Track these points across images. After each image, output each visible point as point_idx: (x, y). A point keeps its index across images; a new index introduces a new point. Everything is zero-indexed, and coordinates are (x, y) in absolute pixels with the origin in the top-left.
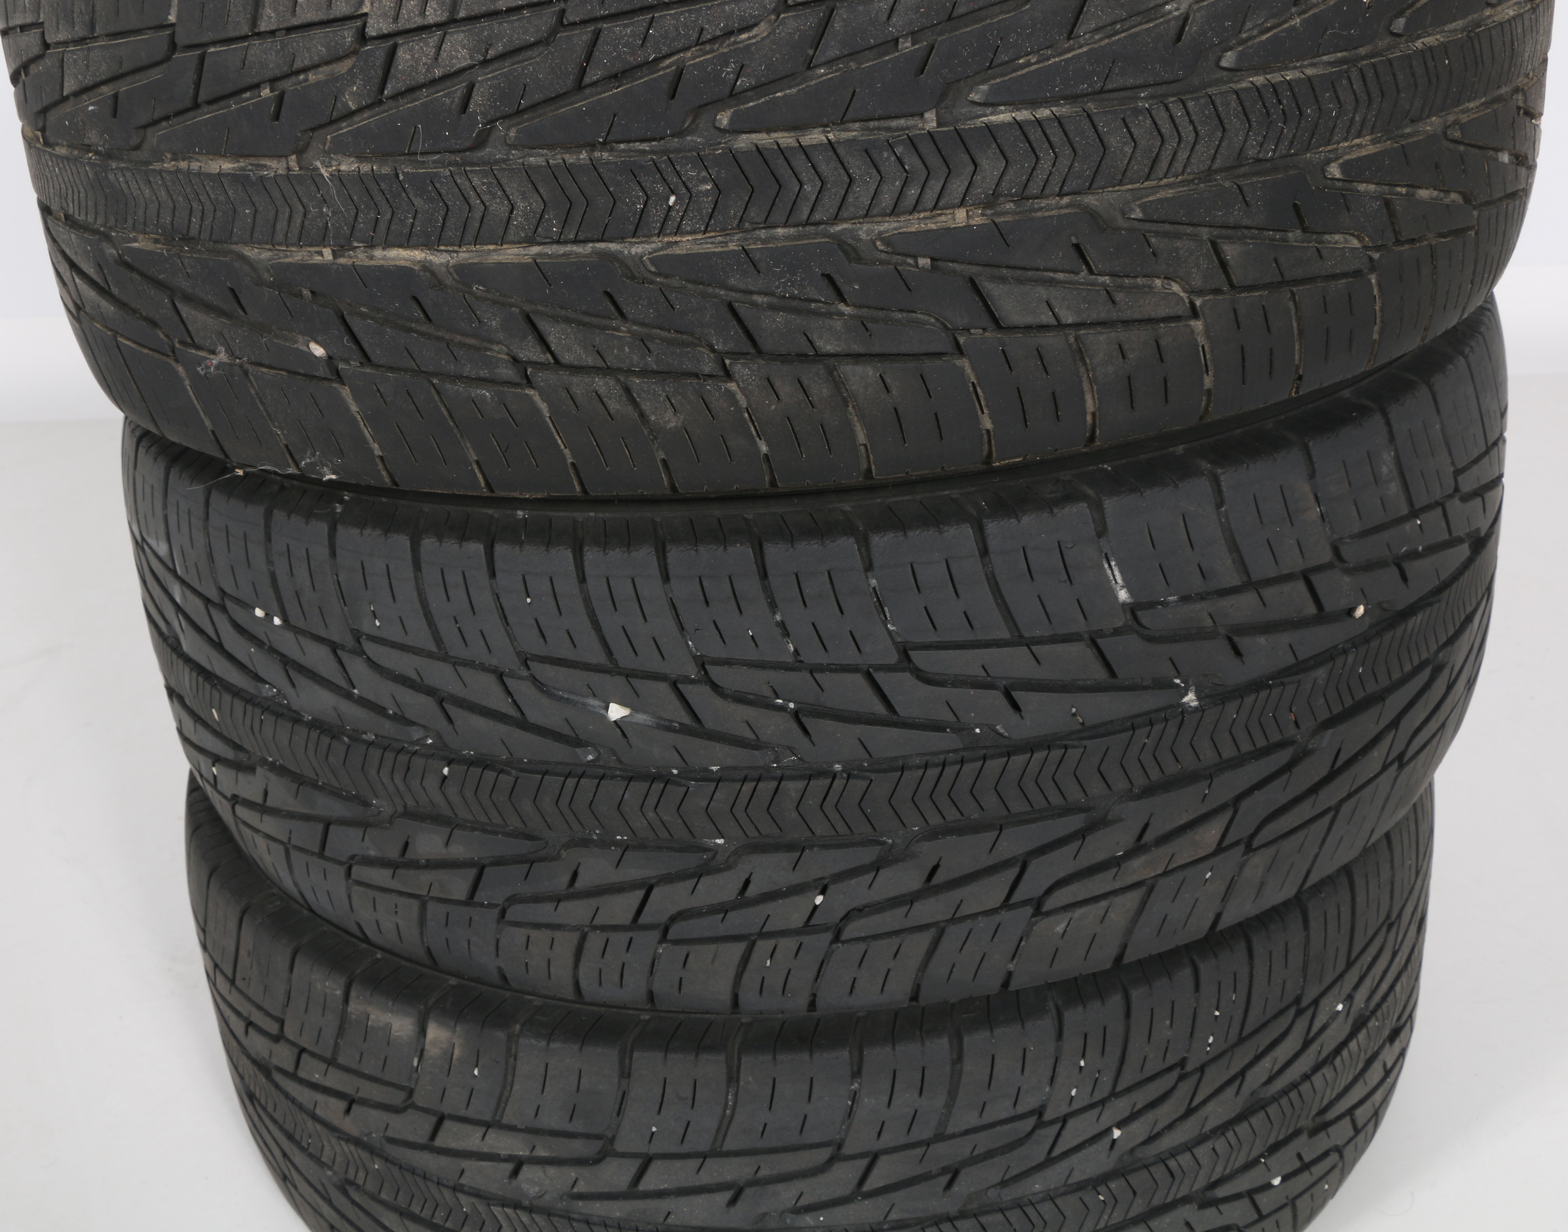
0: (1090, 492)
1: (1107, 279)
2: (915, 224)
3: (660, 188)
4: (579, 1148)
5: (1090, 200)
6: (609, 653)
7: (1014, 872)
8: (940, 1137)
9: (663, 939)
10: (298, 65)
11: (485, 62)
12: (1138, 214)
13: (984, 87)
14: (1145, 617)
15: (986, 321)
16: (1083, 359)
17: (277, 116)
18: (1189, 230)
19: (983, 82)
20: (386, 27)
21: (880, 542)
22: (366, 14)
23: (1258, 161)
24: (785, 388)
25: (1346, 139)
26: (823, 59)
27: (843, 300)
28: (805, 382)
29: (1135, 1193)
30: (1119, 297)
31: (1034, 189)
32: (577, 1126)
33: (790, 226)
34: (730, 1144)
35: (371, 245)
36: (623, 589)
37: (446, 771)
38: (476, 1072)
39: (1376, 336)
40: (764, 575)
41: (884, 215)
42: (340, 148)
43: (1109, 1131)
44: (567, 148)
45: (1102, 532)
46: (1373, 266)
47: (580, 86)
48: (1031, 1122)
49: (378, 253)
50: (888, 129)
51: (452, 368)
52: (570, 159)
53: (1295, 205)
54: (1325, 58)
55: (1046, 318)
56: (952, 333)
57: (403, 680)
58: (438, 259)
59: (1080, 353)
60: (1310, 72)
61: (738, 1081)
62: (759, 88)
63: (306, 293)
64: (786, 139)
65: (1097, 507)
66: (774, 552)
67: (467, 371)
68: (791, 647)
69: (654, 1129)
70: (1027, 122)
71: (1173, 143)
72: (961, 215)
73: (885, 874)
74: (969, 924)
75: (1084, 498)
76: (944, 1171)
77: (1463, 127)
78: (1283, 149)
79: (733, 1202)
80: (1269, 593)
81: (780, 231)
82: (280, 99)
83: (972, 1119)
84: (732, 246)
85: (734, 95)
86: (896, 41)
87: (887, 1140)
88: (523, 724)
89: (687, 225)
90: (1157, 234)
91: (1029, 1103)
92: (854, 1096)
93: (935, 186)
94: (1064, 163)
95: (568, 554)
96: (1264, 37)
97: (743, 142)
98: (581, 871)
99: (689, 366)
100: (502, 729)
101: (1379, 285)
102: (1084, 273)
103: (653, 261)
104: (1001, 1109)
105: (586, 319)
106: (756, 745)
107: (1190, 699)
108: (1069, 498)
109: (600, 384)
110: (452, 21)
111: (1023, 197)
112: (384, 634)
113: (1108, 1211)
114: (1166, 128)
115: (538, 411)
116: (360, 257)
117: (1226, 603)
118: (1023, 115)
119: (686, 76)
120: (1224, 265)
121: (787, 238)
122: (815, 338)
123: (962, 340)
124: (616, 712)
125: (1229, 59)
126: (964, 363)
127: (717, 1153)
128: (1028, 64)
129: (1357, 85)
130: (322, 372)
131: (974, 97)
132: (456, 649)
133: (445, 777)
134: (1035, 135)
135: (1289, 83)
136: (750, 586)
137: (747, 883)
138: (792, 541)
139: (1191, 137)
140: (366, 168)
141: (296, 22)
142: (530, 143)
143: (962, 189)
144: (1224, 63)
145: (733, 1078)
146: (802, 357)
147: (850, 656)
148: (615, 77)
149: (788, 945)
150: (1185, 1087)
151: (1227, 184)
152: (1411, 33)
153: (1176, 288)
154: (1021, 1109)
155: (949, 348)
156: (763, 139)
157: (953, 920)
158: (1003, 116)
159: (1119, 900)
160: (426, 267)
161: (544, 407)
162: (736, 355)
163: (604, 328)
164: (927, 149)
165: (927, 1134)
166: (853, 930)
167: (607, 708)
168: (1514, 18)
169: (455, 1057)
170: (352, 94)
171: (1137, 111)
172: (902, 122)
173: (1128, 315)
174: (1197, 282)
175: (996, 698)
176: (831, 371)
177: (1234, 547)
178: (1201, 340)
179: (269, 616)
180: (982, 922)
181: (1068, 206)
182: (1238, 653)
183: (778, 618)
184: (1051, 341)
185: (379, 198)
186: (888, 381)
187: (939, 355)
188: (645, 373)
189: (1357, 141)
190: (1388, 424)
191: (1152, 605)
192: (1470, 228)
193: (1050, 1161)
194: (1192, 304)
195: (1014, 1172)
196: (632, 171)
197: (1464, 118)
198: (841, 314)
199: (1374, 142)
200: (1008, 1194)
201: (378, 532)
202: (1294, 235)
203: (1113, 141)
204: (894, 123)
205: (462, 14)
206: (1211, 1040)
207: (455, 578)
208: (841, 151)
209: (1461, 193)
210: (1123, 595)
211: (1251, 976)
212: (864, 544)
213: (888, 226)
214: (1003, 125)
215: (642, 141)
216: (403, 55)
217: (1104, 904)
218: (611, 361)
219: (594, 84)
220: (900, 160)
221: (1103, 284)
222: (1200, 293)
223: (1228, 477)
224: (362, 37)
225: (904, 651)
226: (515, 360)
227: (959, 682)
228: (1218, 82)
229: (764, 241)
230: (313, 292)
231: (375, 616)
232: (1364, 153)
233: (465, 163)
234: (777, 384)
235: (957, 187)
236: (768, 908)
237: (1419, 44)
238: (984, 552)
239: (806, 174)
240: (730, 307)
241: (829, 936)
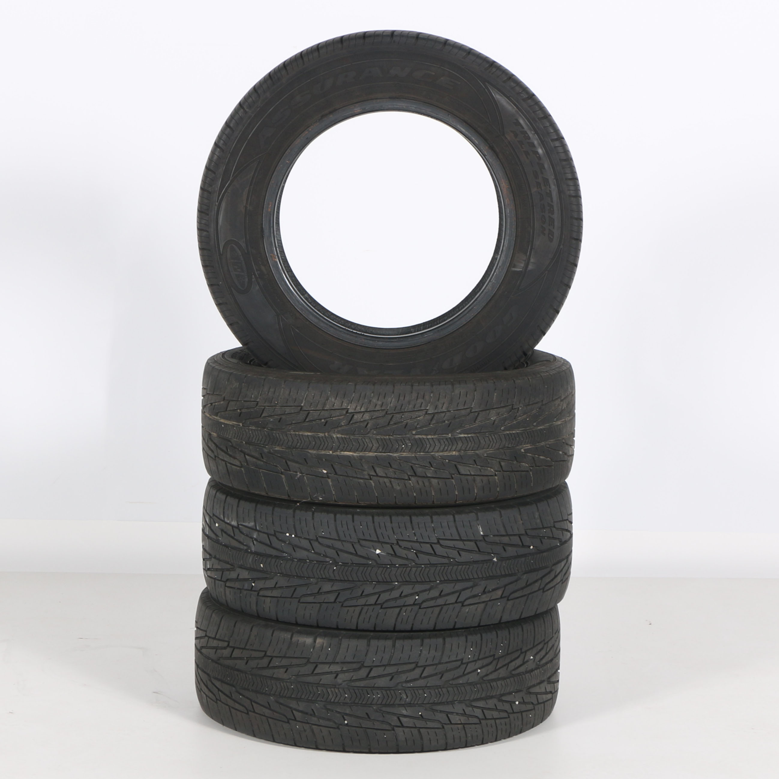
0: (475, 511)
1: (479, 467)
2: (446, 454)
3: (402, 444)
4: (355, 666)
5: (477, 452)
6: (378, 538)
7: (458, 594)
8: (440, 663)
9: (381, 608)
10: (332, 416)
11: (372, 419)
12: (485, 455)
13: (459, 430)
14: (486, 538)
15: (457, 473)
16: (475, 482)
17: (325, 425)
18: (495, 459)
19: (459, 429)
20: (353, 411)
21: (435, 517)
22: (349, 409)
23: (508, 447)
24: (420, 483)
25: (524, 445)
26: (432, 423)
27: (432, 466)
28: (424, 482)
29: (483, 690)
30: (482, 470)
31: (467, 449)
32: (355, 660)
33: (424, 452)
34: (392, 663)
35: (342, 451)
36: (382, 525)
37: (335, 568)
38: (329, 649)
39: (532, 485)
40: (411, 523)
41: (440, 451)
42: (338, 432)
43: (477, 670)
44: (385, 435)
45: (478, 519)
46: (531, 470)
47: (389, 424)
48: (459, 663)
49: (342, 453)
50: (442, 436)
51: (355, 476)
52: (385, 437)
53: (515, 456)
54: (521, 429)
55: (469, 473)
56: (451, 474)
57: (329, 547)
58: (355, 454)
59: (474, 480)
60: (518, 431)
61: (395, 646)
62: (420, 428)
63: (324, 460)
64: (424, 437)
65: (477, 514)
66: (414, 518)
67: (359, 476)
68: (416, 538)
69: (374, 659)
70: (467, 437)
71: (492, 443)
72: (454, 452)
73: (432, 591)
74: (448, 606)
75: (474, 512)
76: (440, 673)
77: (549, 444)
78: (512, 445)
79: (391, 680)
80: (511, 537)
81: (422, 453)
82: (326, 422)
83: (447, 660)
84: (413, 455)
85: (416, 428)
86: (445, 421)
87: (429, 663)
88: (356, 554)
89: (406, 451)
90: (489, 459)
91: (459, 657)
92: (421, 651)
93: (450, 447)
94: (473, 445)
95: (371, 518)
96: (509, 425)
97: (417, 437)
98: (365, 591)
99: (403, 477)
100: (351, 556)
101: (532, 474)
102: (476, 465)
103: (399, 457)
104: (453, 658)
105: (384, 467)
106: (407, 559)
107: (495, 559)
108: (471, 512)
109: (386, 480)
110: (366, 411)
111: (465, 450)
112: (325, 536)
113: (477, 693)
114: (491, 440)
115: (372, 485)
116: (338, 453)
117: (503, 538)
118: (466, 435)
119: (408, 424)
120: (501, 466)
121: (423, 454)
122: (427, 473)
123: (453, 476)
124: (378, 551)
125: (502, 428)
126: (453, 480)
127: (389, 665)
128: (467, 427)
129: (526, 434)
130: (325, 476)
131: (458, 432)
132: (343, 538)
133: (334, 570)
134: (468, 439)
135: (514, 433)
136: (409, 525)
137: (402, 592)
138: (417, 516)
139: (496, 442)
140: (343, 436)
141: (333, 408)
142: (377, 434)
143: (455, 448)
144: (502, 429)
145: (394, 646)
146: (424, 477)
147: (428, 541)
148: (395, 424)
149: (409, 608)
150: (495, 662)
151: (502, 451)
152: (537, 426)
153: (492, 470)
154: (458, 659)
155: (450, 477)
156: (420, 436)
157: (445, 605)
158: (462, 436)
159: (480, 605)
160: (353, 455)
161: (373, 484)
162: (412, 476)
163: (388, 469)
164: (449, 440)
165: (437, 662)
166: (424, 605)
167: (376, 551)
168: (560, 424)
169: (324, 646)
170: (343, 422)
171: (486, 436)
172: (445, 435)
173: (483, 474)
174: (496, 469)
175: (455, 552)
176: (429, 480)
177: (504, 527)
178: (497, 481)
179: (291, 535)
180: (451, 606)
181: (473, 453)
182: (505, 550)
183: (414, 532)
184: (469, 477)
185: (345, 442)
186: (439, 483)
187: (449, 479)
188: (394, 478)
189: (527, 445)
190: (537, 507)
191: (487, 536)
192: (553, 466)
193: (464, 675)
194: (495, 474)
195: (456, 676)
196: (397, 441)
197: (550, 443)
198: (431, 469)
199: (531, 446)
200: (454, 682)
201: (326, 513)
202: (515, 462)
203: (481, 441)
204: (443, 435)
205: (368, 410)
206: (500, 651)
207: (344, 522)
208: (434, 439)
209: (550, 458)
210: (482, 533)
211: (510, 638)
212: (431, 518)
213: (441, 454)
214: (462, 437)
215: (399, 435)
216: (355, 417)
217: (476, 605)
218: (388, 476)
219: (391, 425)
220: (444, 442)
221: (479, 468)
222: (497, 471)
223: (503, 512)
224: (347, 412)
225: (438, 540)
226: (369, 475)
227: (449, 547)
228: (501, 432)
229: (419, 455)
230: (325, 460)
231: (323, 532)
232: (528, 448)
233: (364, 437)
234: (419, 482)
235: (454, 448)
236: (406, 599)
237: (539, 428)
238: (455, 521)
239: (428, 443)
240: (412, 467)
241: (418, 607)
